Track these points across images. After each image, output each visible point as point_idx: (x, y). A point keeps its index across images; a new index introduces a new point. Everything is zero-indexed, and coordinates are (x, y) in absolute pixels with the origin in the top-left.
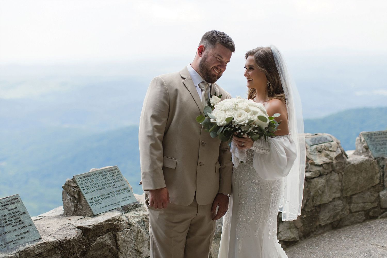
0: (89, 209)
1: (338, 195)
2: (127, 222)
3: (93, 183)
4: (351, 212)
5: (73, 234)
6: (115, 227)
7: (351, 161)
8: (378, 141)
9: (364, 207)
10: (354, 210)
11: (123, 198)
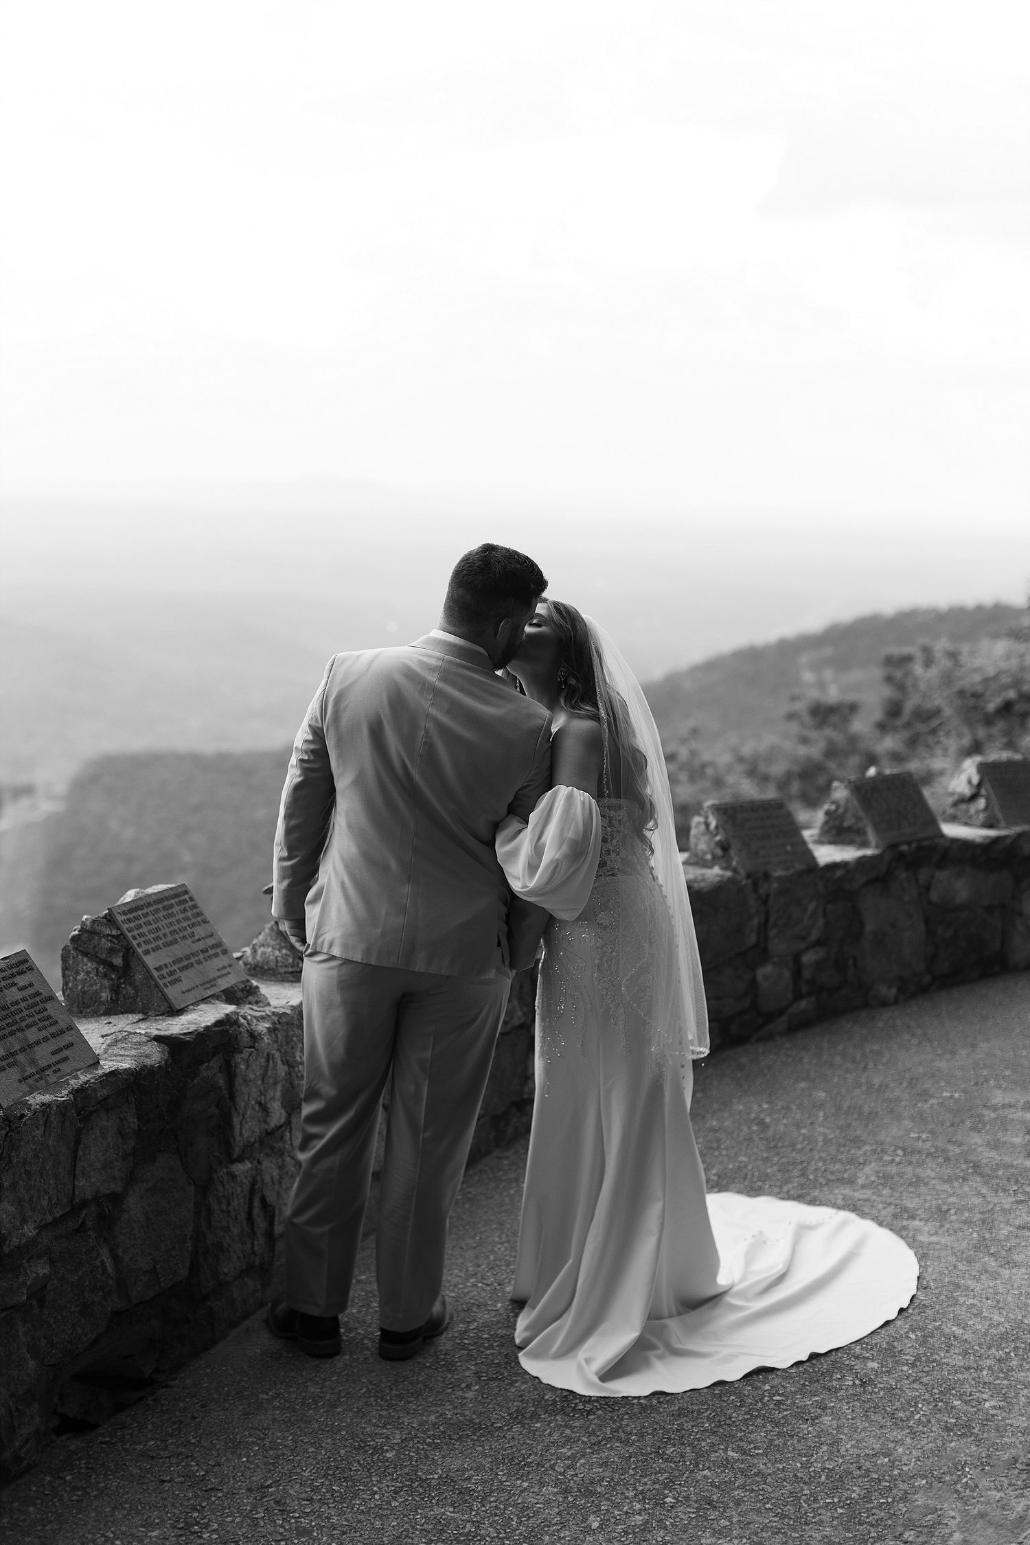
0: (160, 994)
2: (248, 1030)
3: (151, 927)
5: (155, 1055)
6: (229, 1040)
8: (752, 828)
11: (219, 970)
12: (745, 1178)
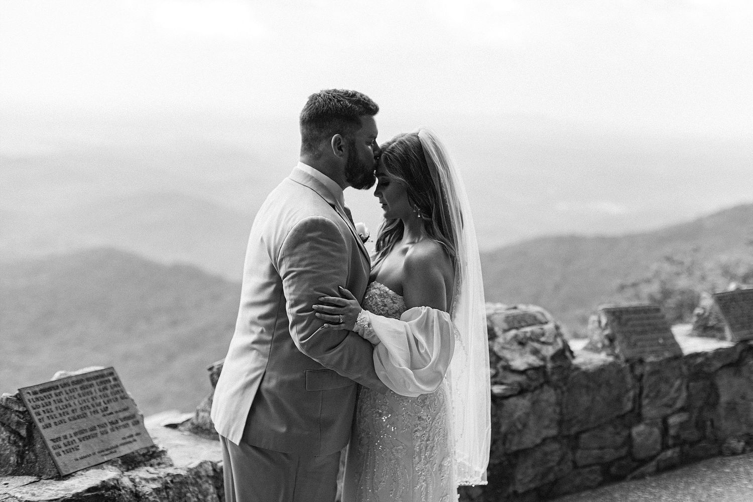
0: (52, 462)
1: (553, 432)
2: (132, 492)
3: (60, 405)
4: (575, 466)
7: (581, 364)
8: (632, 326)
9: (601, 458)
10: (581, 462)
11: (124, 438)
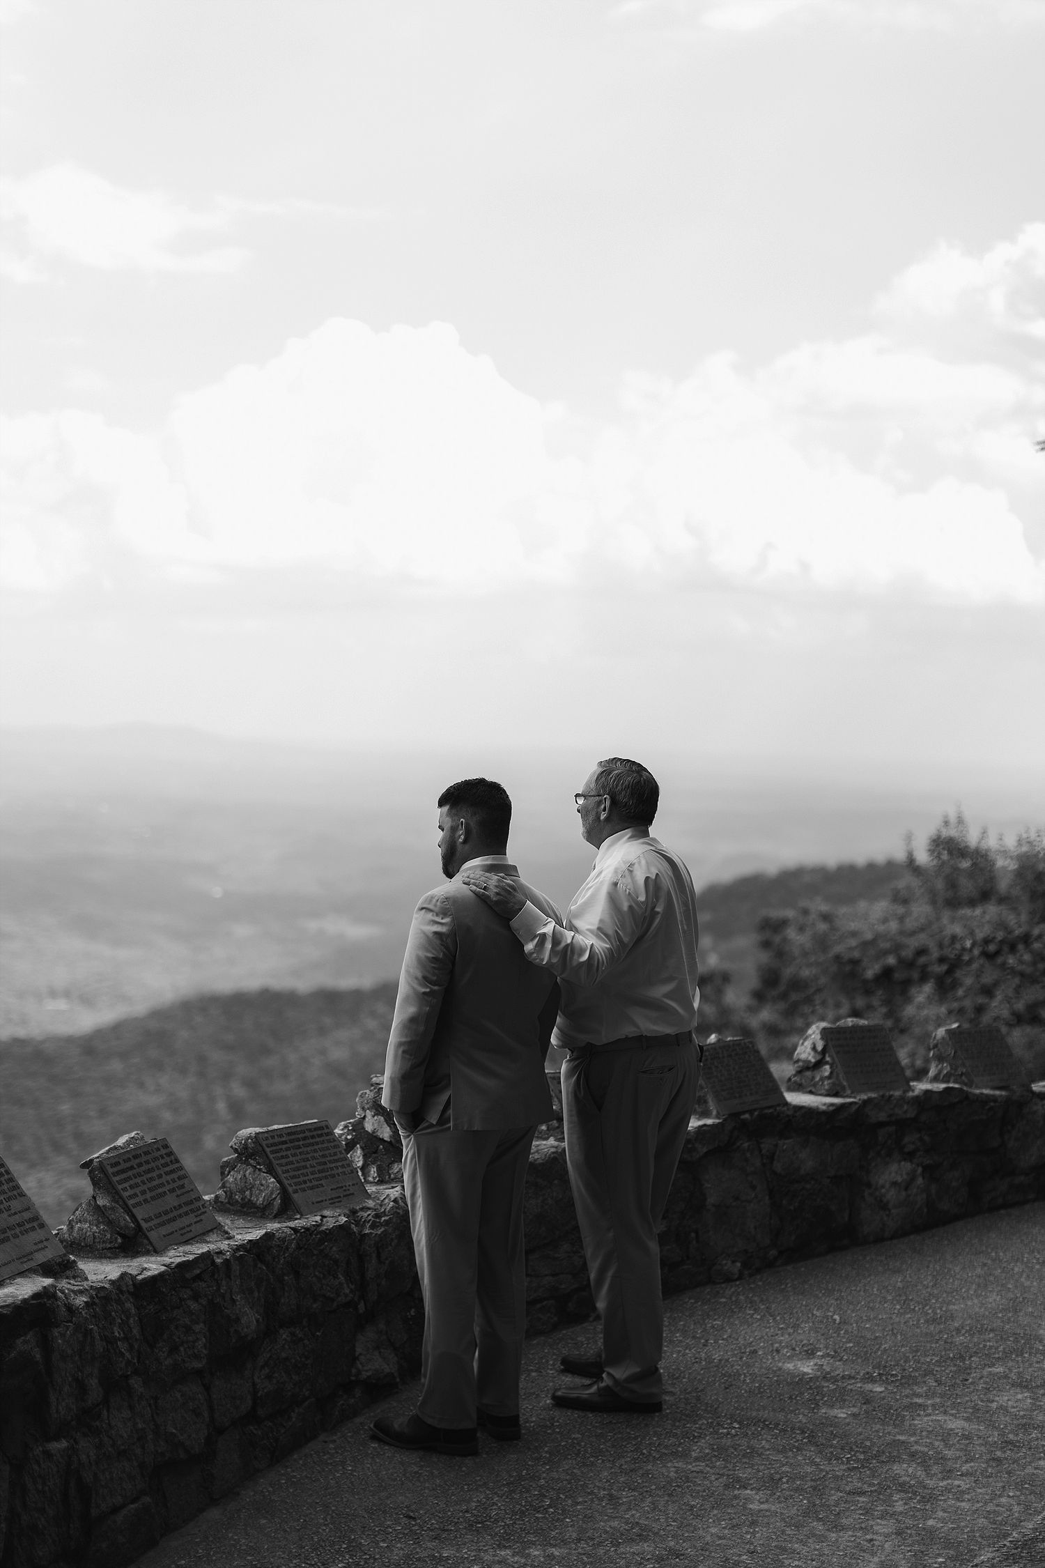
2: (65, 1304)
6: (47, 1313)
12: (577, 1455)
